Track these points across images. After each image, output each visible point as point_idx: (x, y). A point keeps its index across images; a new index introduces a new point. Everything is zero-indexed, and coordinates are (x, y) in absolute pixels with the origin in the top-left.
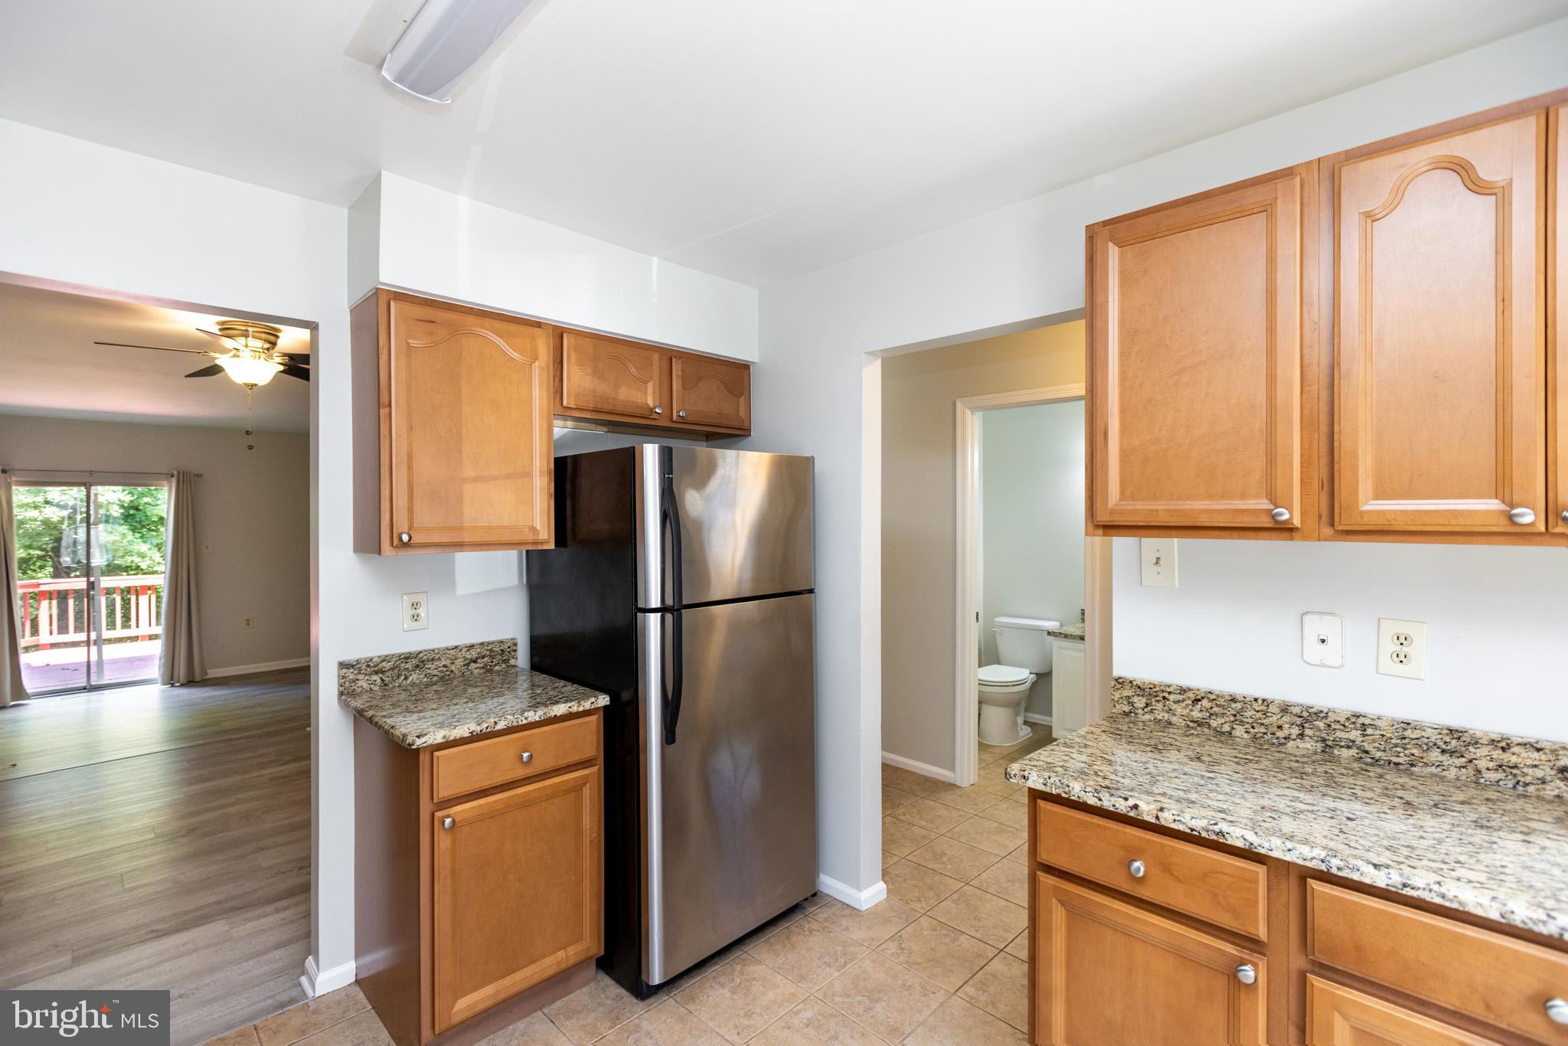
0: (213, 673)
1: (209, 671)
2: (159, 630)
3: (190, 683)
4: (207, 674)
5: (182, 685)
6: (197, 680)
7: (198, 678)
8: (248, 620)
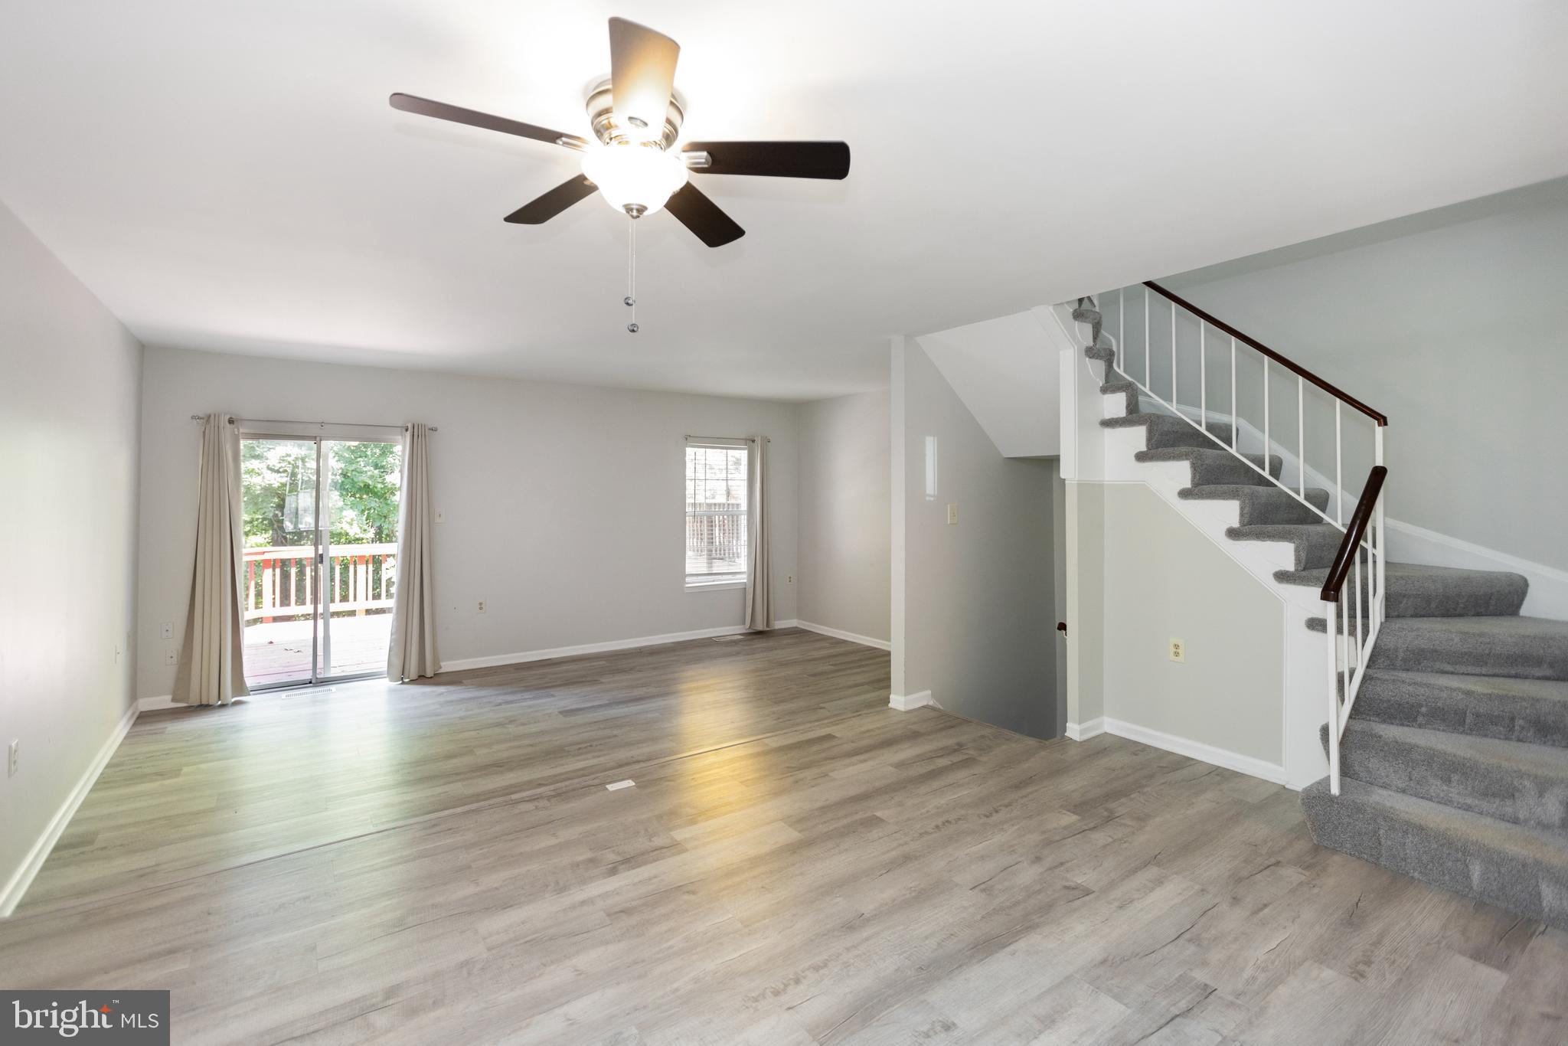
0: (447, 666)
1: (442, 664)
2: (391, 603)
3: (422, 679)
4: (441, 668)
5: (412, 682)
6: (429, 675)
7: (429, 674)
8: (481, 604)
